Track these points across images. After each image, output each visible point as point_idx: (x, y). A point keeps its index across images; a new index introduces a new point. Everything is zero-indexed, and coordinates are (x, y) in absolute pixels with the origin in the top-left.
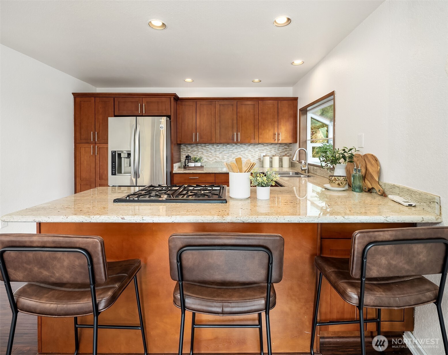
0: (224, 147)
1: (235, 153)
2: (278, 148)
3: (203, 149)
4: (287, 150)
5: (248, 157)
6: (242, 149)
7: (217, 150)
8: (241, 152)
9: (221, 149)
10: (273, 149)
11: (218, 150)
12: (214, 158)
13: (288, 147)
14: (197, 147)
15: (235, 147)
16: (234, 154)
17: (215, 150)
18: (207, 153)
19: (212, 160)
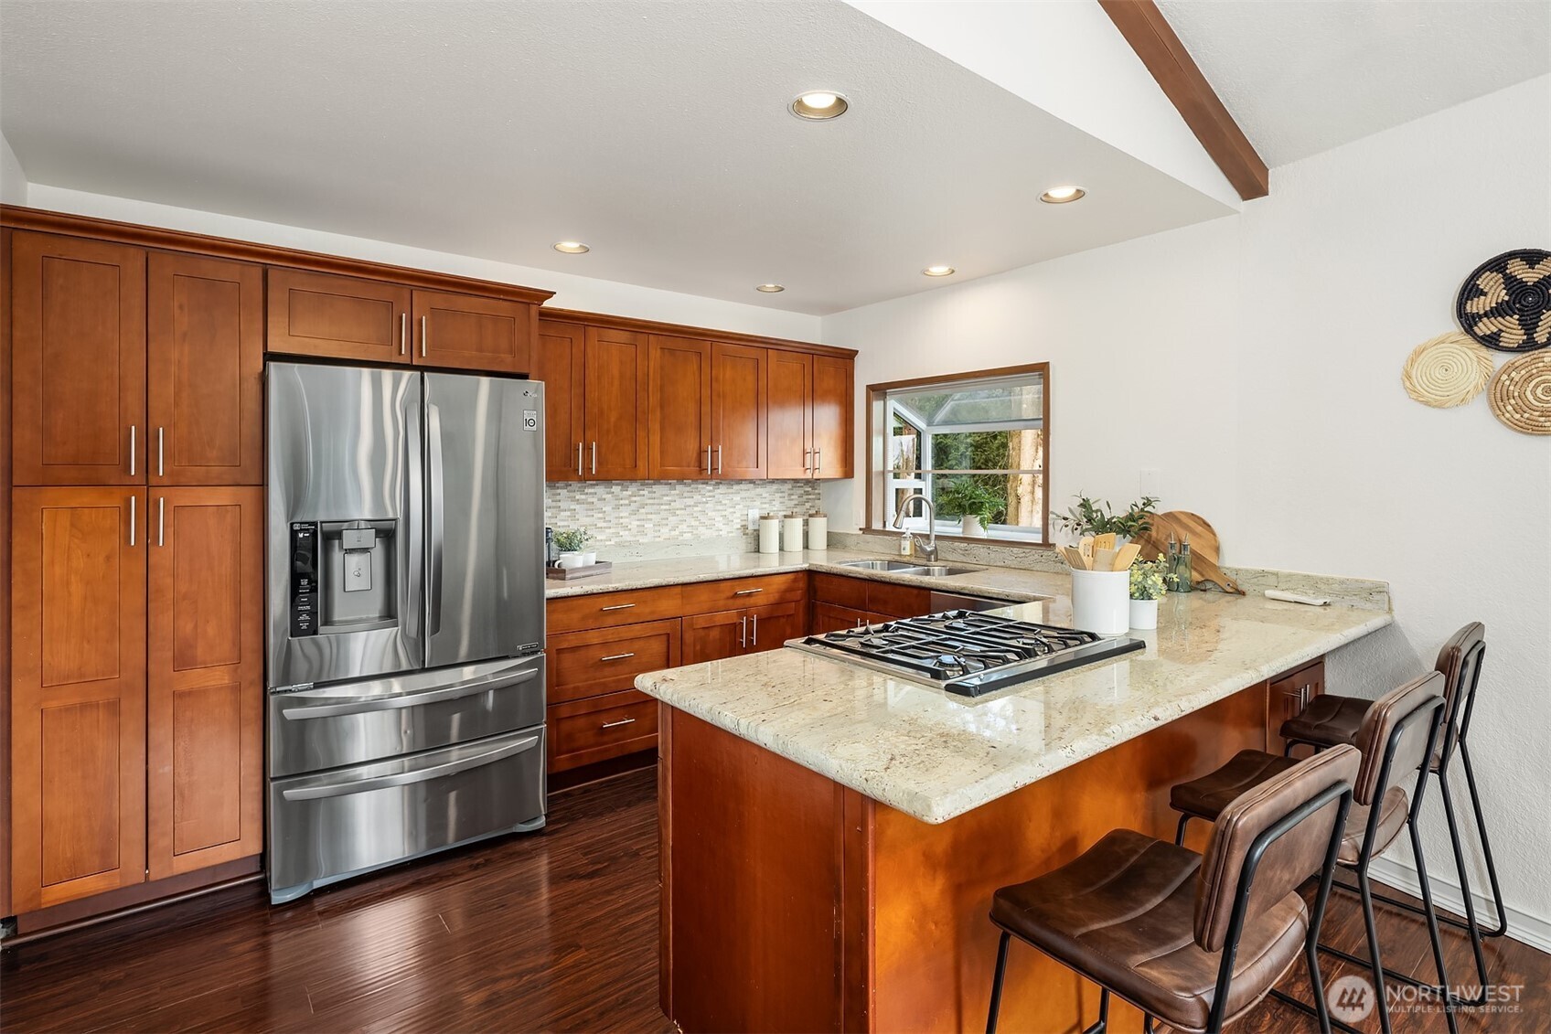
0: (645, 492)
1: (678, 512)
2: (790, 492)
3: (573, 499)
4: (810, 497)
5: (713, 522)
6: (697, 497)
7: (621, 502)
8: (695, 509)
9: (634, 499)
10: (777, 495)
11: (627, 502)
12: (612, 530)
13: (814, 488)
14: (553, 491)
15: (677, 492)
16: (674, 515)
17: (617, 502)
18: (590, 513)
19: (605, 540)
